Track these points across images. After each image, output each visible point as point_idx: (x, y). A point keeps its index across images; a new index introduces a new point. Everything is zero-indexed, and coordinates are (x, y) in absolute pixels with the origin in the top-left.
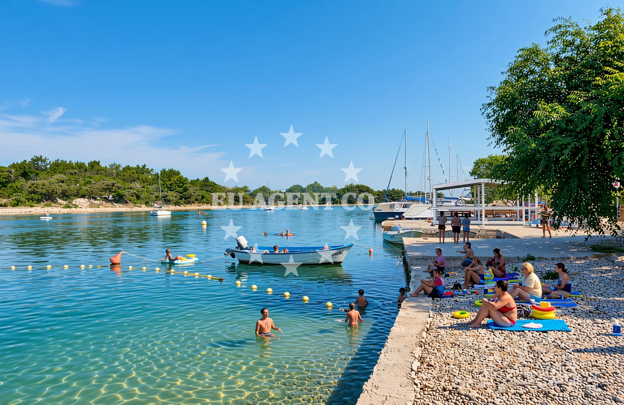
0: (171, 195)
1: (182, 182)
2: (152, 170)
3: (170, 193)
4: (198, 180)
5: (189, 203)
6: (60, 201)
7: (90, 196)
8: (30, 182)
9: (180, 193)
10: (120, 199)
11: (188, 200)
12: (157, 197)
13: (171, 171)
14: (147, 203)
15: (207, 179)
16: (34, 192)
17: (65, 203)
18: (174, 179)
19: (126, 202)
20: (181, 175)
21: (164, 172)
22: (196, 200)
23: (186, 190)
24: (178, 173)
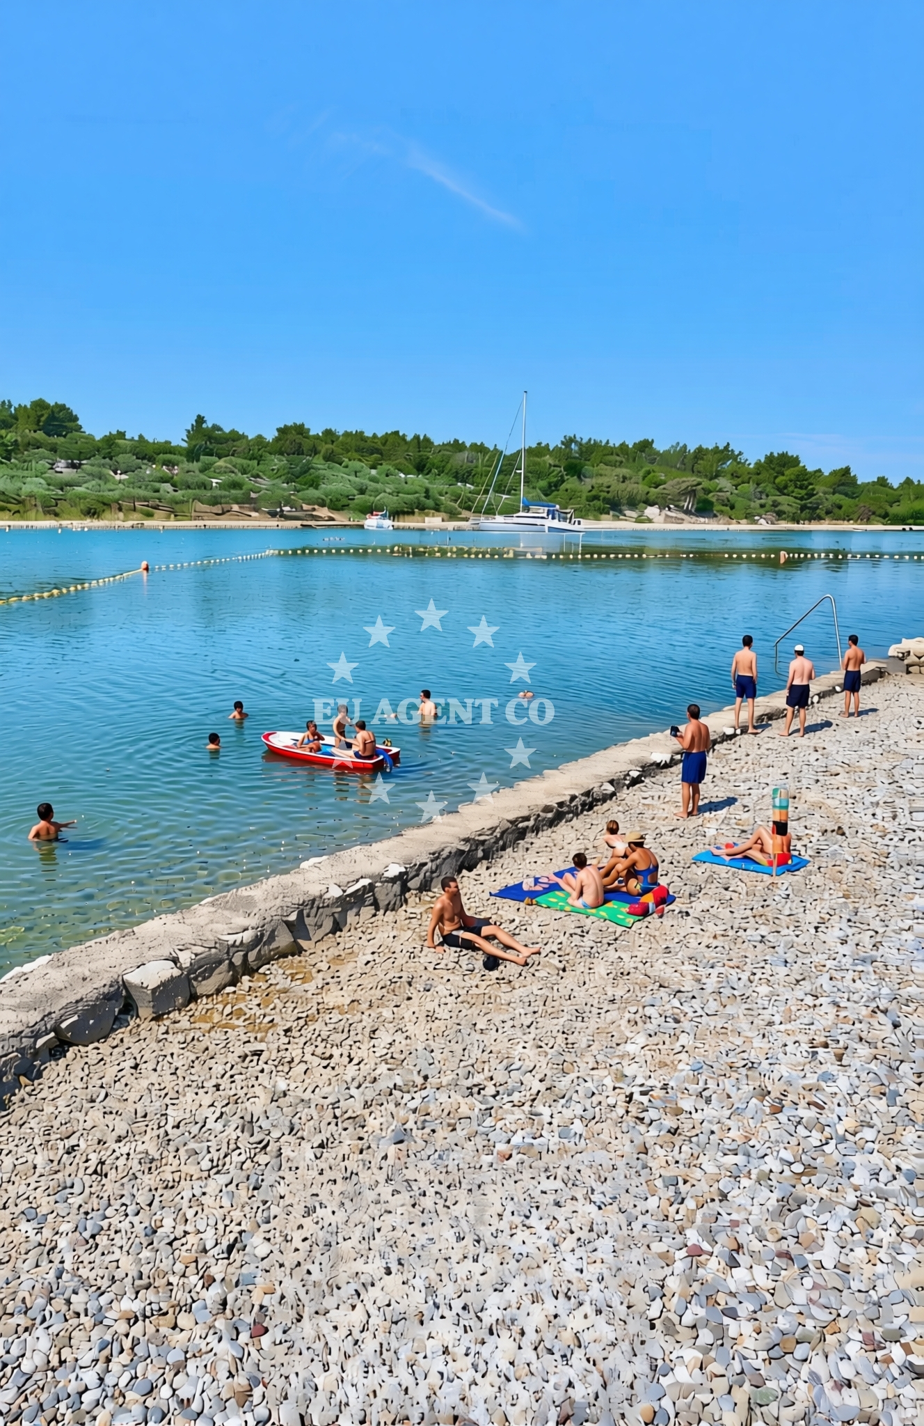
0: (785, 503)
1: (805, 480)
2: (740, 453)
3: (781, 499)
5: (820, 518)
6: (628, 513)
7: (663, 504)
8: (589, 482)
9: (801, 499)
10: (704, 509)
11: (811, 512)
12: (762, 506)
13: (783, 456)
14: (748, 518)
16: (596, 498)
17: (634, 514)
18: (790, 473)
19: (715, 516)
20: (801, 465)
21: (770, 459)
22: (828, 513)
24: (795, 461)
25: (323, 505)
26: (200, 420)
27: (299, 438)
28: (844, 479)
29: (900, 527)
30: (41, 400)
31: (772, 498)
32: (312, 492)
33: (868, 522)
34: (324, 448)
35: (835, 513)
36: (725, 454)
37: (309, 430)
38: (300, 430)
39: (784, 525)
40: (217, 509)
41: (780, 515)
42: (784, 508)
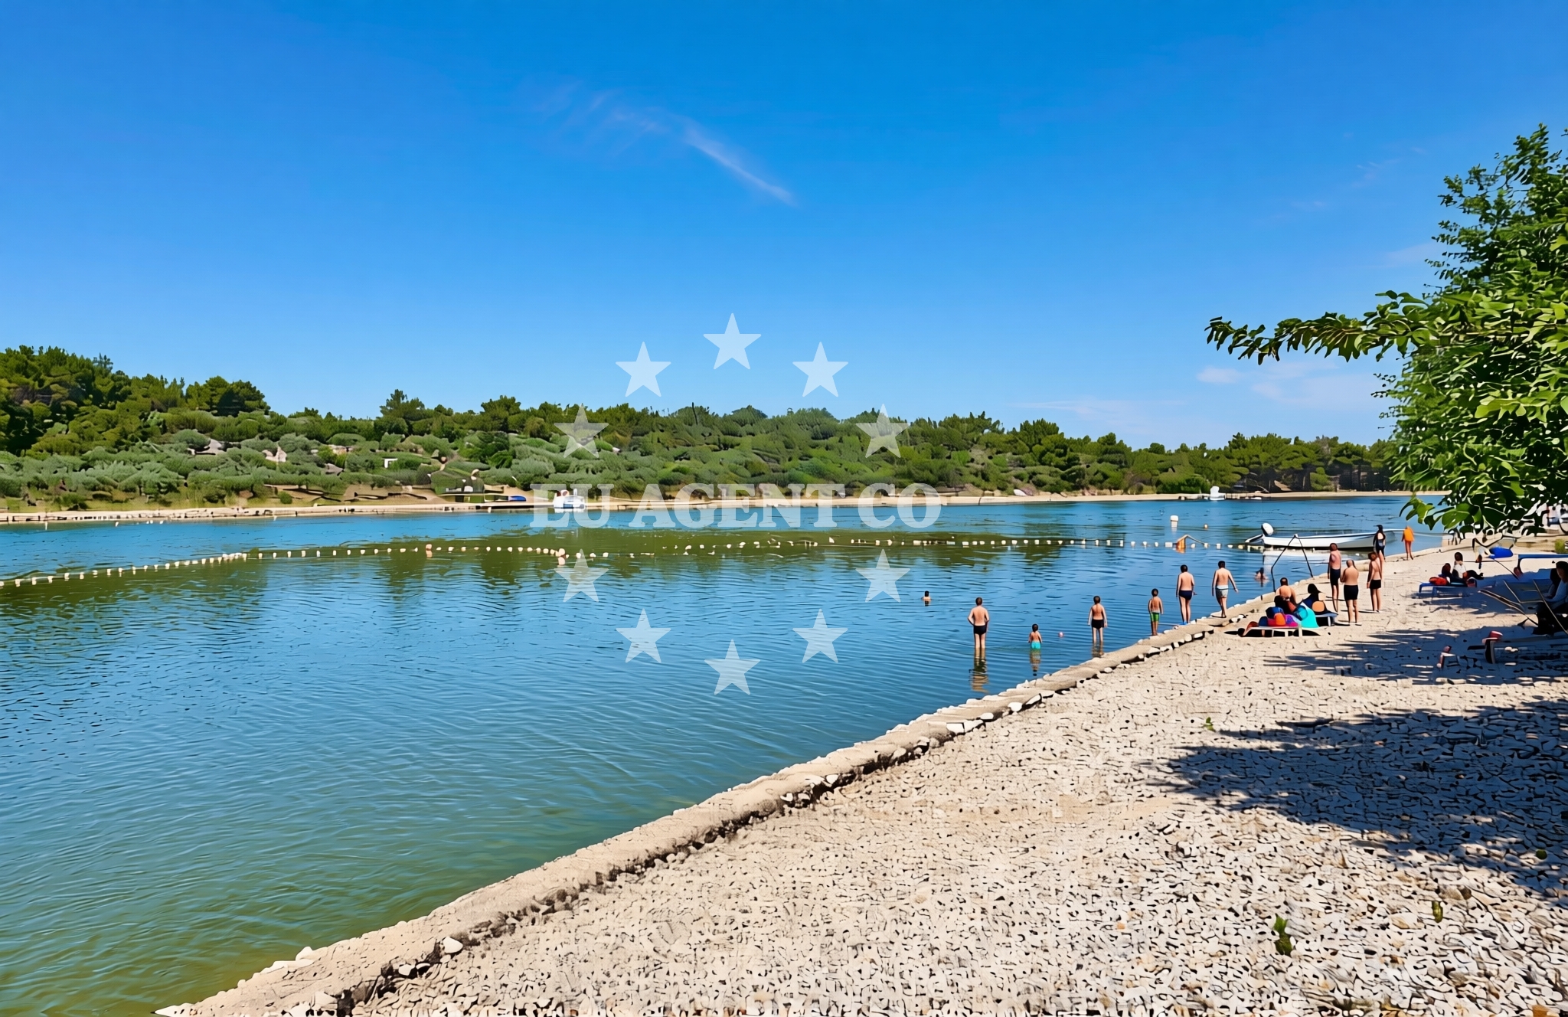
0: (1044, 473)
1: (1064, 447)
2: (997, 422)
3: (1040, 468)
4: (1087, 439)
5: (1077, 487)
11: (1075, 483)
13: (1041, 423)
14: (1002, 489)
15: (1110, 439)
18: (1047, 441)
21: (1025, 427)
22: (1092, 483)
23: (1072, 462)
24: (1052, 429)
25: (512, 485)
26: (398, 395)
27: (504, 413)
28: (1110, 448)
29: (1175, 496)
30: (219, 378)
31: (1030, 469)
32: (503, 472)
33: (1140, 491)
34: (533, 423)
35: (1102, 482)
36: (980, 423)
37: (519, 404)
38: (509, 404)
39: (1045, 497)
40: (383, 492)
41: (1040, 485)
42: (1045, 478)
